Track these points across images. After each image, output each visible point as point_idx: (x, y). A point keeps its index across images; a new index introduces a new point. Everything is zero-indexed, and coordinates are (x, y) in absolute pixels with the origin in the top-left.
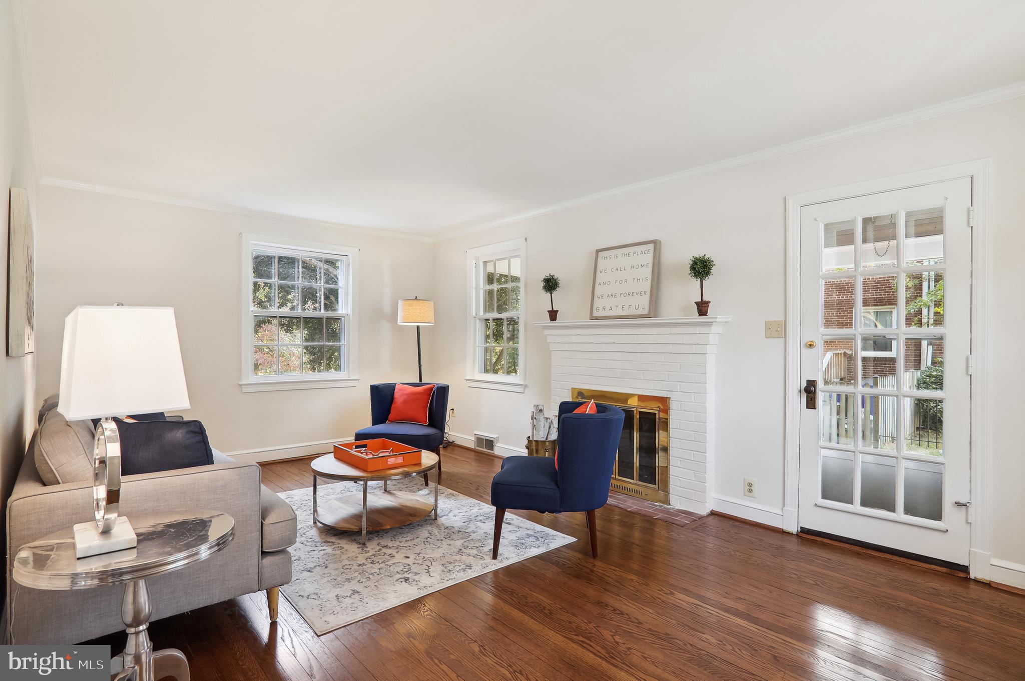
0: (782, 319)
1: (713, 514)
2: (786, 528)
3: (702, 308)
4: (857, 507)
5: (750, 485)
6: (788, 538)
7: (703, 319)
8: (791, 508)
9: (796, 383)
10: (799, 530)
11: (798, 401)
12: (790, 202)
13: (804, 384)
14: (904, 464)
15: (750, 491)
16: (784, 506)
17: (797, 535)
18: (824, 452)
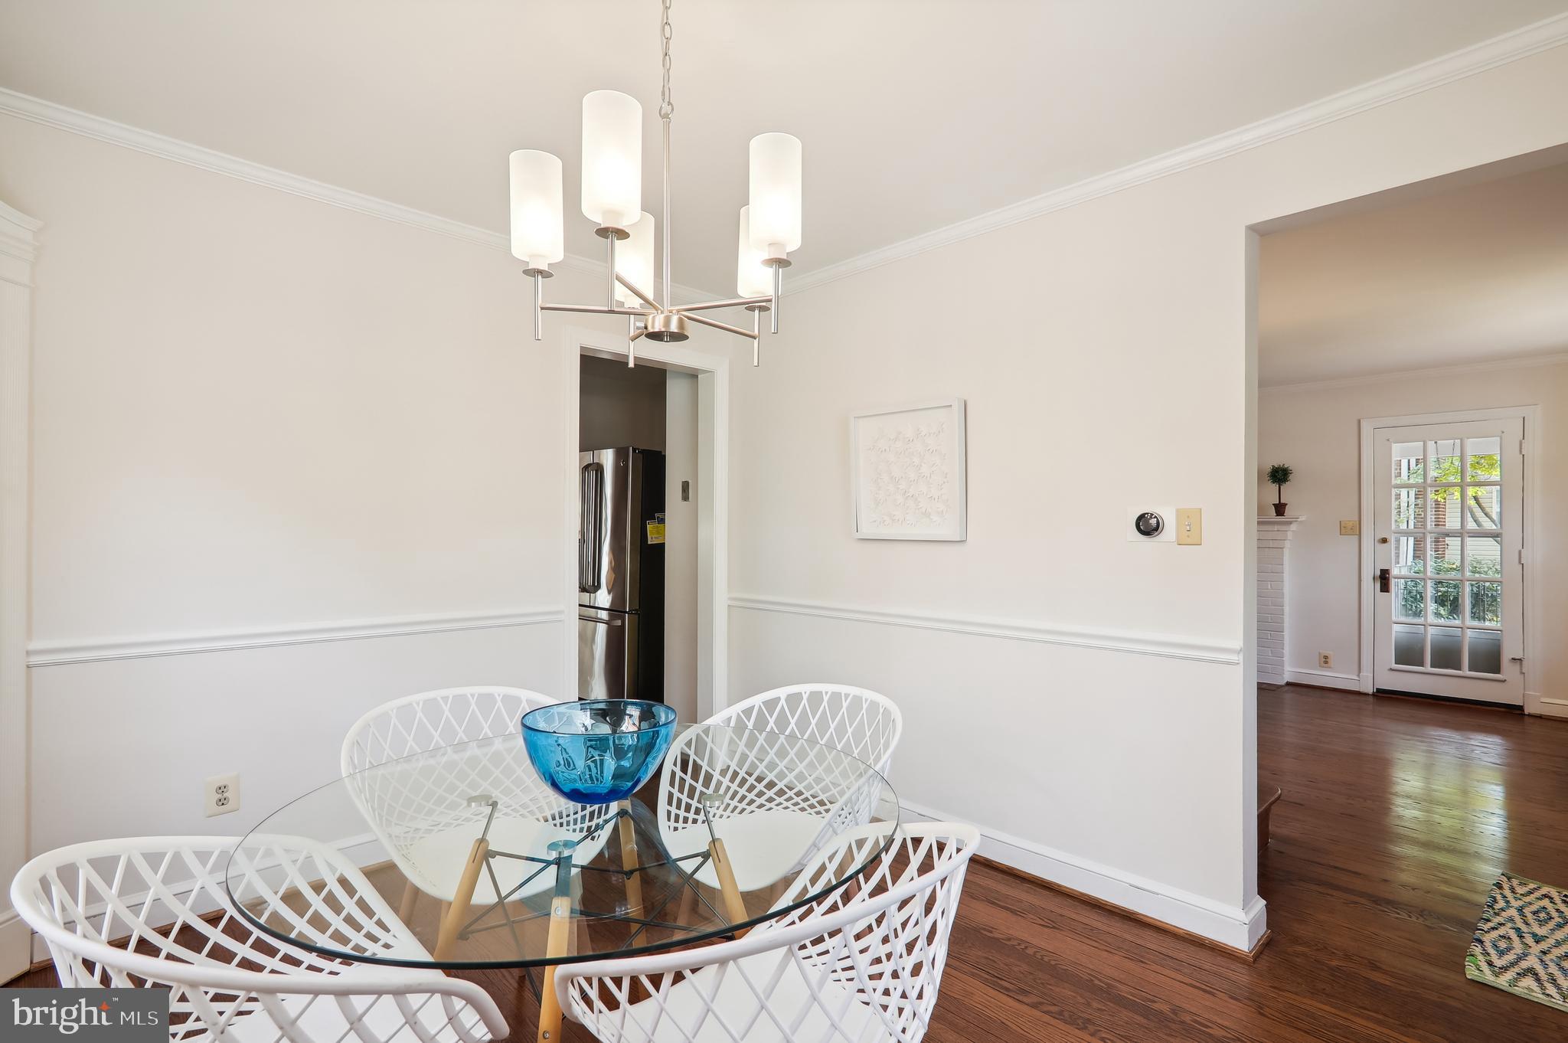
0: (1356, 518)
1: (1288, 684)
2: (1363, 690)
3: (1280, 509)
4: (1428, 668)
5: (1326, 657)
6: (1363, 698)
7: (1280, 519)
8: (1367, 673)
9: (1369, 572)
10: (1375, 691)
11: (1370, 586)
12: (1364, 424)
13: (1378, 573)
14: (1469, 633)
15: (1326, 662)
16: (1360, 671)
17: (1374, 695)
18: (1396, 628)
